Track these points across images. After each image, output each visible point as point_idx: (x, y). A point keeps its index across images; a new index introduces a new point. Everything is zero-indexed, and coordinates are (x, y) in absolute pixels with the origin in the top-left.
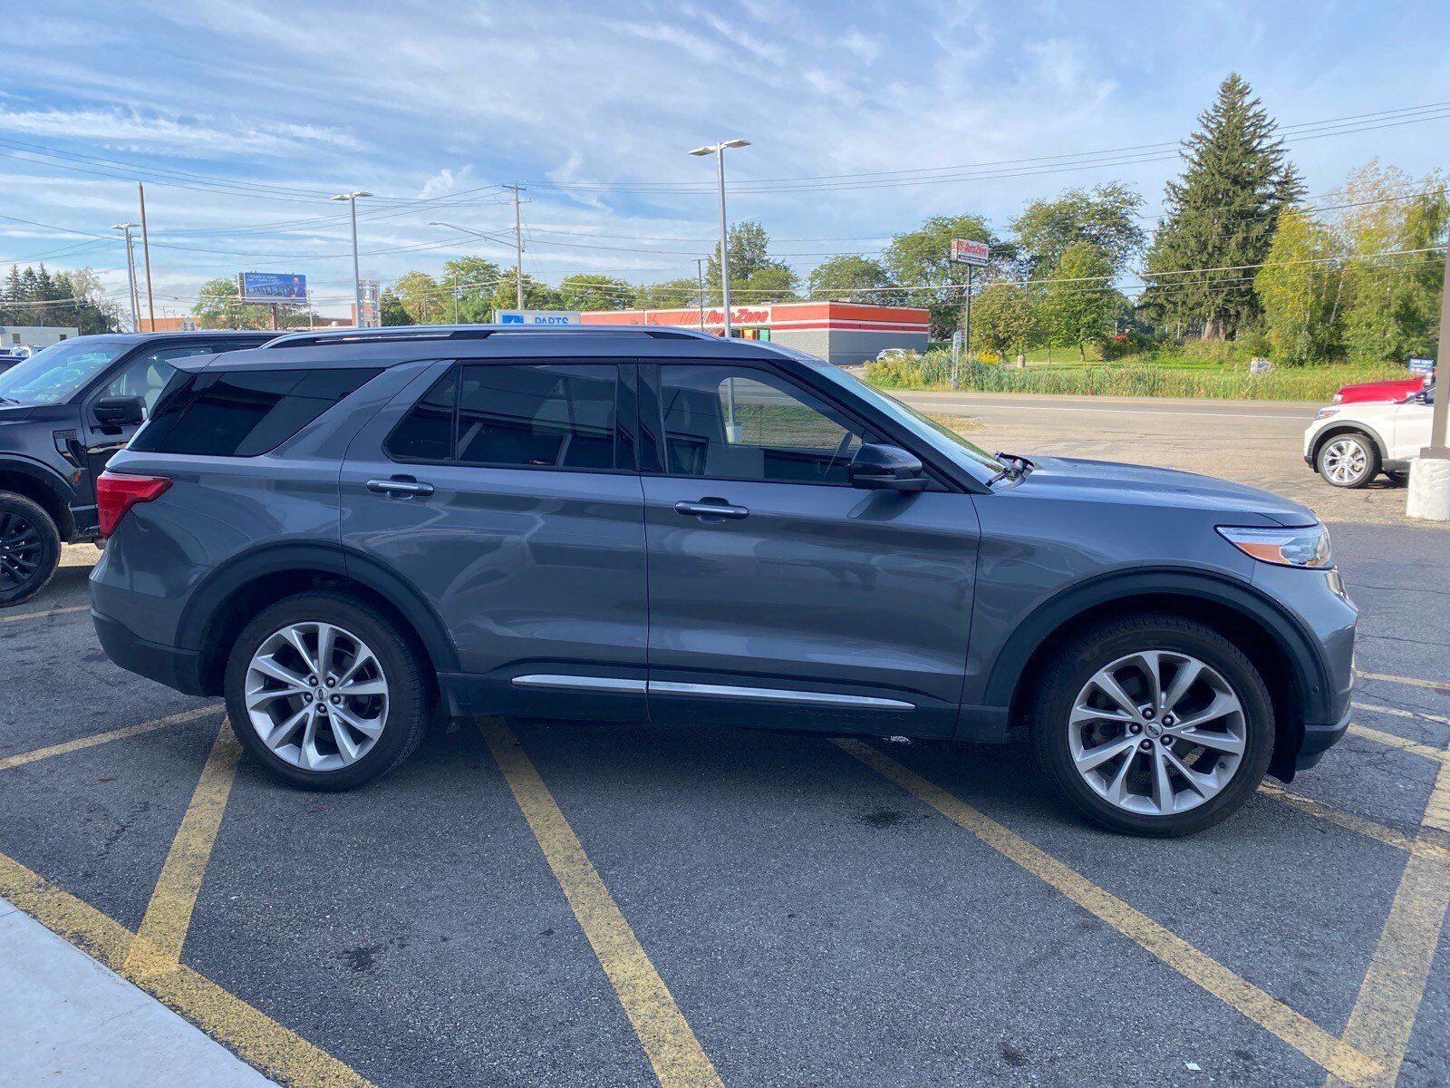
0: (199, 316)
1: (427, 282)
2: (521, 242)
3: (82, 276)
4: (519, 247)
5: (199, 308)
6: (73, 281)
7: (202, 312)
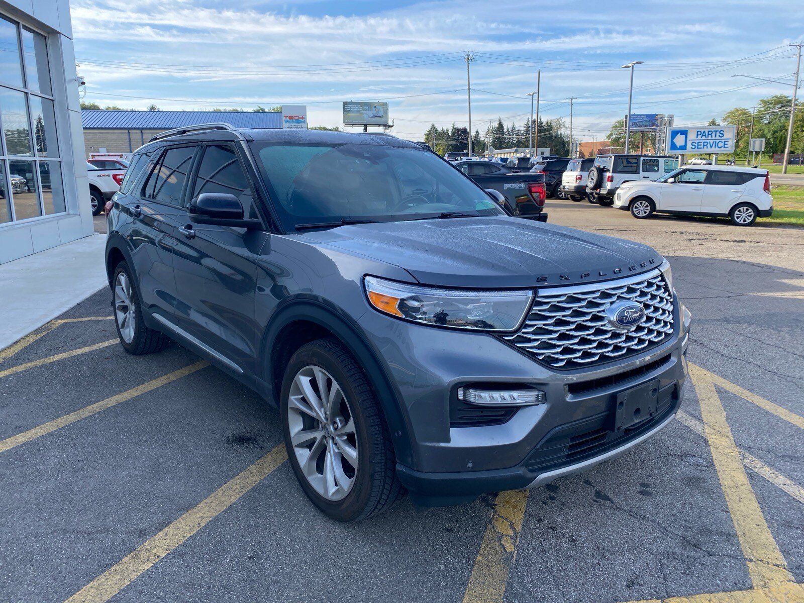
0: (610, 140)
1: (745, 114)
2: (799, 82)
3: (558, 121)
4: (796, 86)
5: (611, 135)
6: (554, 125)
7: (612, 138)
